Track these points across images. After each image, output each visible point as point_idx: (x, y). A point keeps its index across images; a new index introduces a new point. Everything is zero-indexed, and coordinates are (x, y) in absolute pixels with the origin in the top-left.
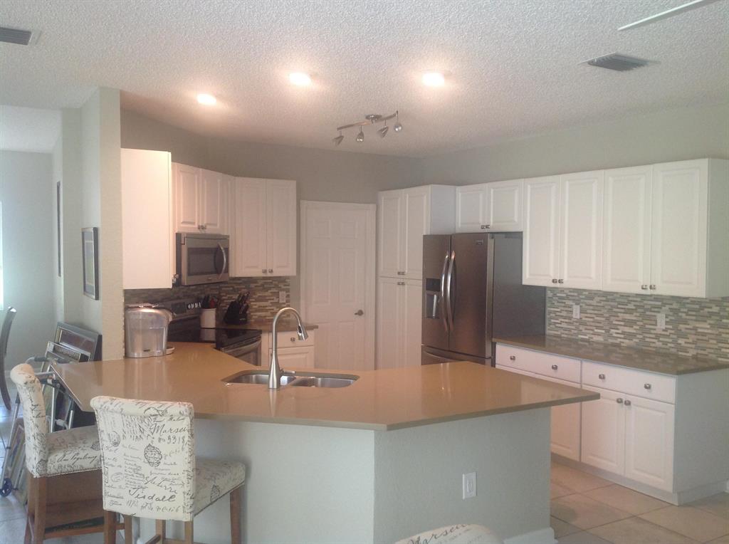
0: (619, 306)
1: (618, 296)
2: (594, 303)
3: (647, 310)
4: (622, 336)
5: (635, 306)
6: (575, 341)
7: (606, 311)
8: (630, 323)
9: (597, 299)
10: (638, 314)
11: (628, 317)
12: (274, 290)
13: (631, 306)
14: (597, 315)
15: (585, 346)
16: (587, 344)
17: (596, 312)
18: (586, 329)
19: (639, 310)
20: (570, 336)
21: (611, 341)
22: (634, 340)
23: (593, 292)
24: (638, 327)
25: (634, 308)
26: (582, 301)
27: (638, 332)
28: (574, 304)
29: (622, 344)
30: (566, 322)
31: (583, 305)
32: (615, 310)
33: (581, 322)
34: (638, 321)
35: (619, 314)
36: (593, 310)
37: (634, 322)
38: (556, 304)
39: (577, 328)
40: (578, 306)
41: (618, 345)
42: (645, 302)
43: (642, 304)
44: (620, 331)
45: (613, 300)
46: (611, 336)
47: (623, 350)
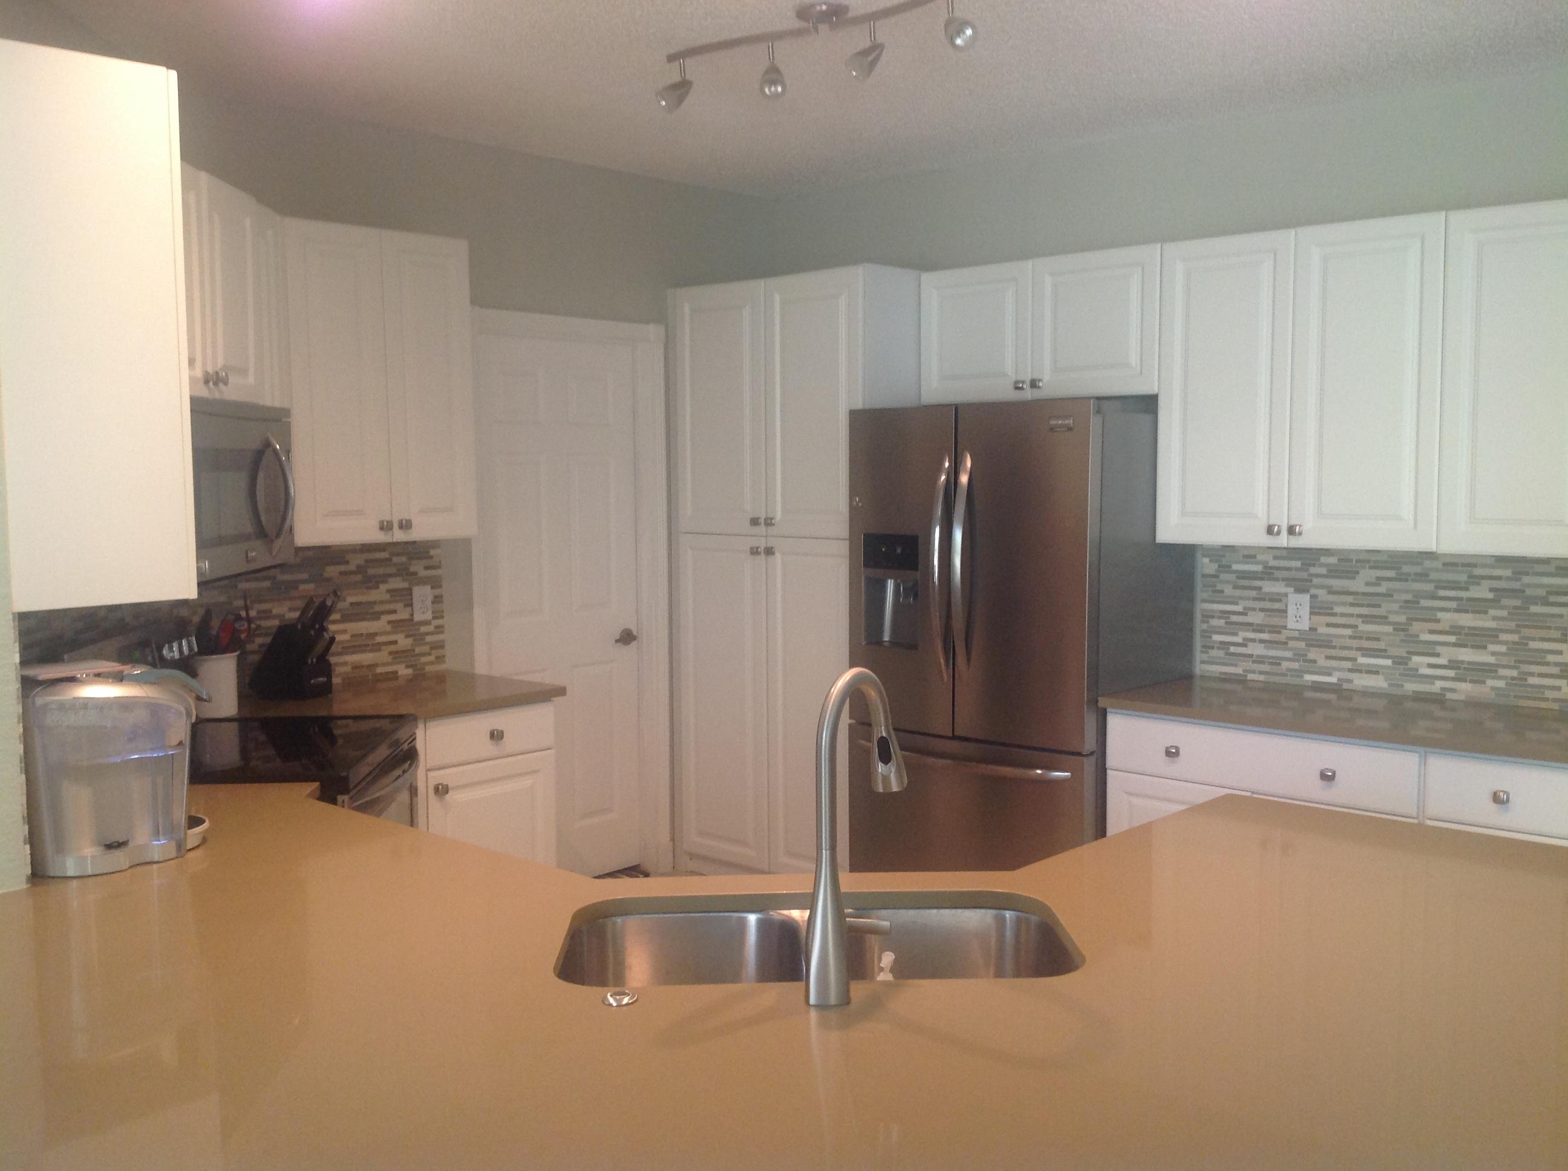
0: (1442, 593)
1: (1438, 564)
2: (1357, 585)
3: (1534, 600)
4: (1451, 673)
5: (1491, 590)
6: (1296, 692)
7: (1395, 607)
8: (1477, 638)
9: (1367, 574)
10: (1504, 613)
11: (1467, 620)
12: (397, 583)
13: (1481, 592)
14: (1367, 619)
15: (1327, 703)
16: (1333, 697)
17: (1365, 611)
18: (1328, 658)
19: (1505, 602)
20: (1276, 679)
21: (1410, 687)
22: (1490, 683)
23: (1354, 557)
24: (1503, 649)
25: (1491, 596)
26: (1316, 581)
27: (1505, 661)
28: (1291, 590)
29: (1449, 696)
30: (1261, 641)
31: (1321, 593)
32: (1424, 603)
33: (1312, 638)
34: (1501, 631)
35: (1440, 615)
36: (1352, 605)
37: (1492, 635)
38: (1228, 590)
39: (1299, 656)
40: (1305, 598)
41: (1438, 700)
42: (1526, 580)
43: (1516, 585)
44: (1442, 661)
45: (1423, 576)
46: (1414, 674)
47: (1453, 710)
